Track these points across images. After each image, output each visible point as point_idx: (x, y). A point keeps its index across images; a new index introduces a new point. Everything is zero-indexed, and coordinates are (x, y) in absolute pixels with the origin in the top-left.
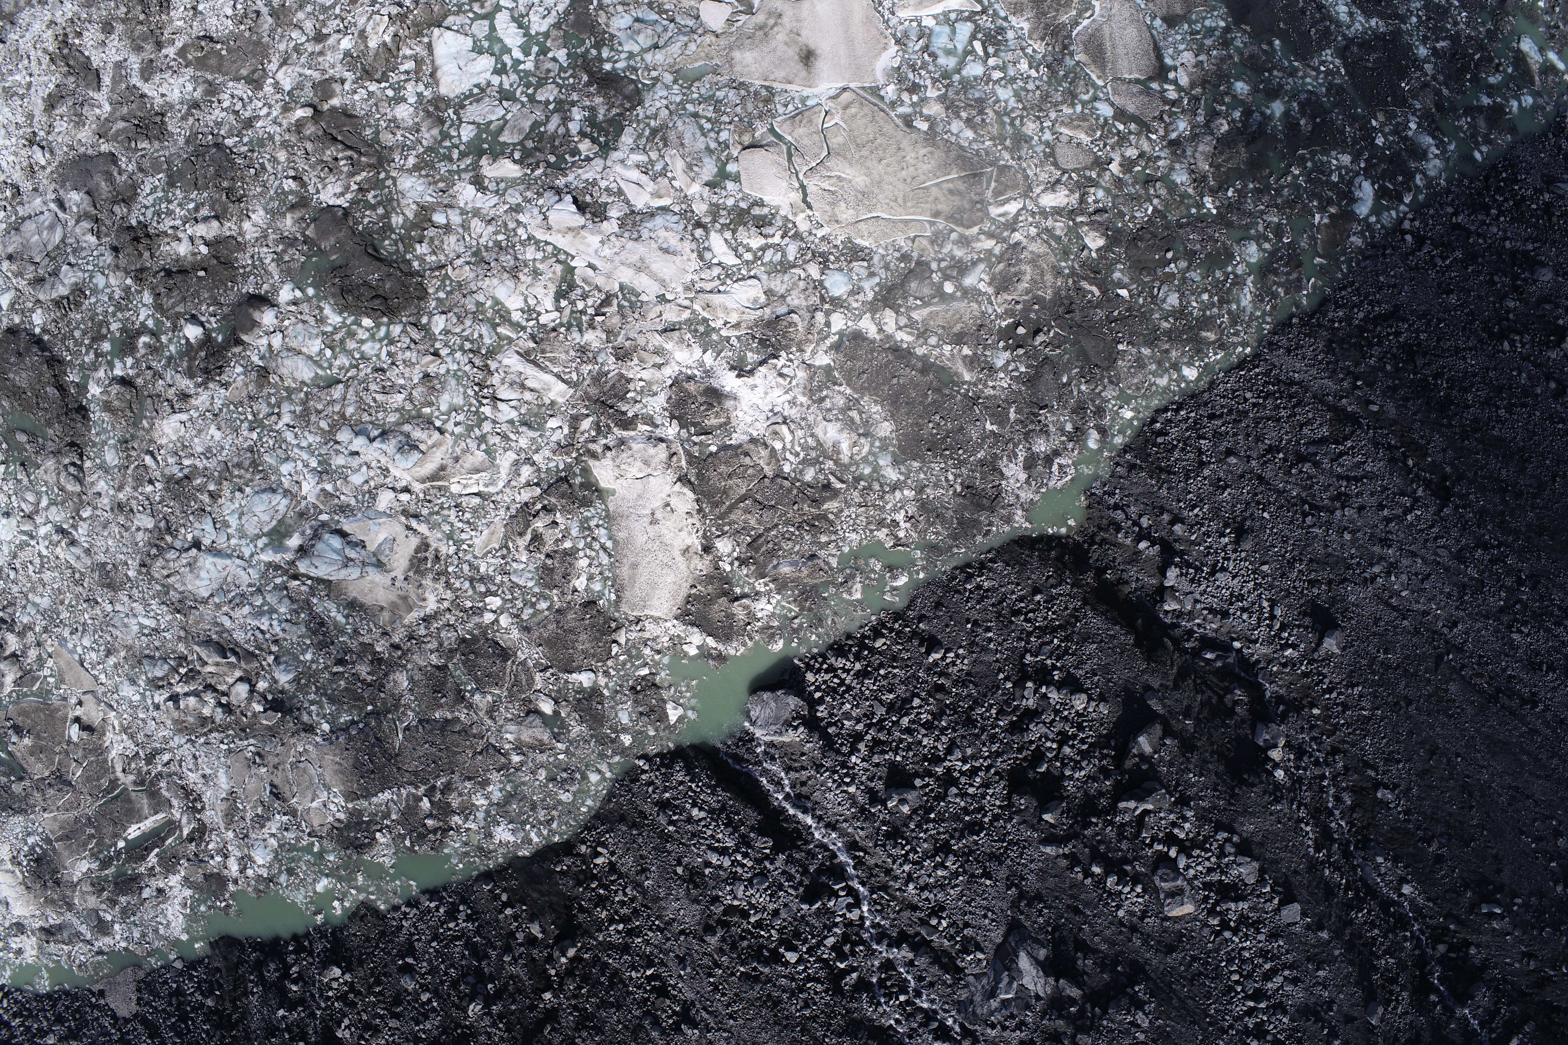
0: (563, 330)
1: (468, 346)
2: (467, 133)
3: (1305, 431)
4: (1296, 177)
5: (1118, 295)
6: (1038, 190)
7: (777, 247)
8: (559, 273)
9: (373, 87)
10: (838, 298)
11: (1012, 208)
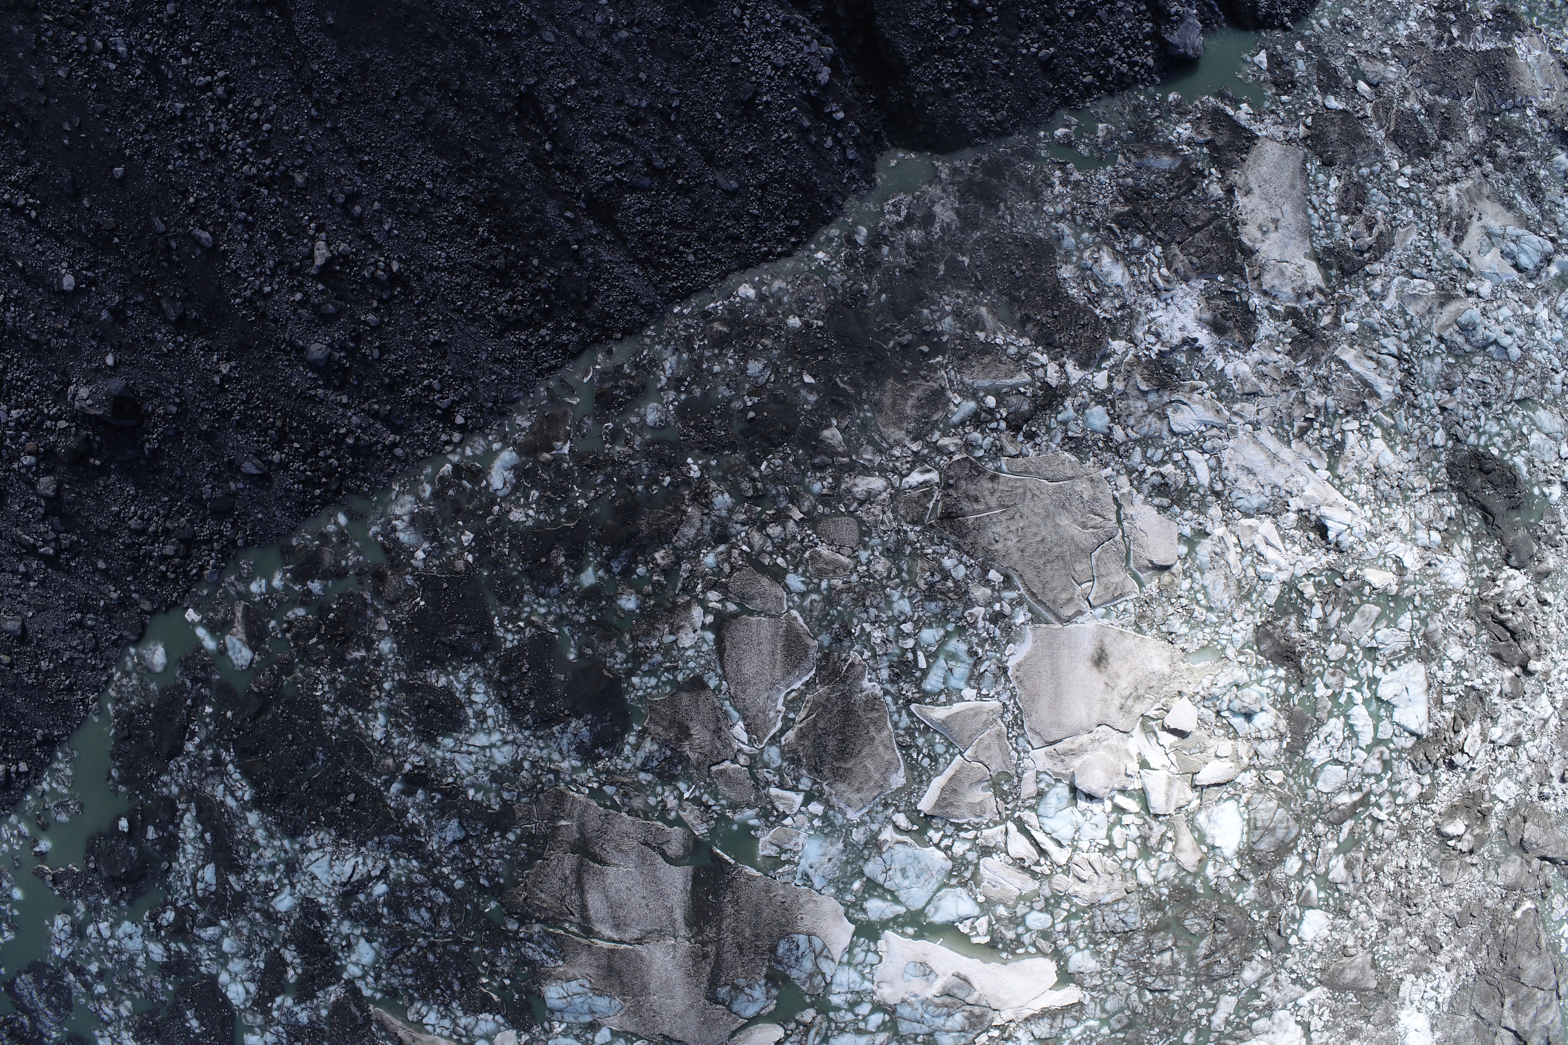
0: (1341, 412)
1: (1417, 412)
2: (1406, 620)
3: (648, 204)
4: (583, 496)
5: (814, 377)
6: (884, 495)
7: (1149, 462)
8: (1340, 466)
9: (1478, 683)
10: (1098, 403)
11: (916, 478)
